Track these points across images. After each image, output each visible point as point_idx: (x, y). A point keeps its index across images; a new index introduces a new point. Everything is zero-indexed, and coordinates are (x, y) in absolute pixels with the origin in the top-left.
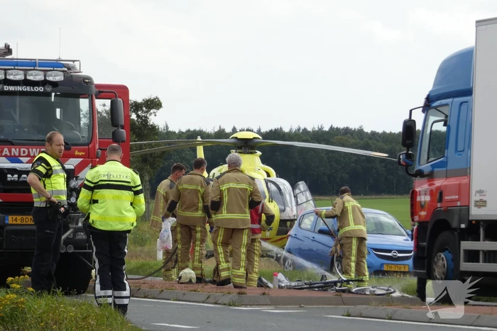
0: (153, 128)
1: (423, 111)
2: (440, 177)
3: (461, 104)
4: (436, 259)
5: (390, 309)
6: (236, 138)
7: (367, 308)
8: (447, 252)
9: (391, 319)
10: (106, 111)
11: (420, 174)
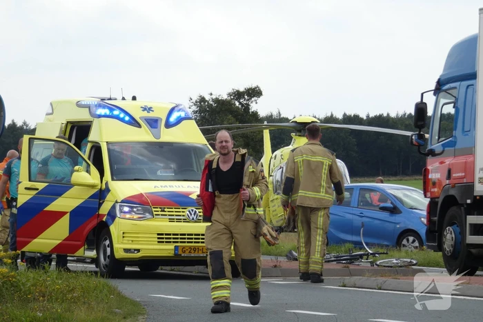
1: (435, 94)
2: (449, 156)
3: (468, 87)
4: (445, 233)
5: (380, 280)
6: (296, 122)
7: (360, 279)
8: (455, 226)
9: (380, 289)
10: (213, 99)
11: (432, 153)
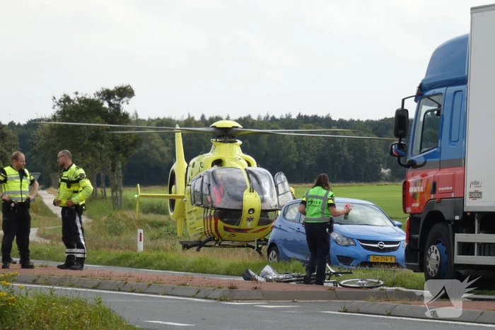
0: (126, 116)
1: (416, 101)
2: (433, 168)
3: (455, 93)
4: (429, 252)
5: (389, 305)
6: (215, 127)
7: (363, 304)
8: (440, 244)
9: (390, 315)
10: (78, 99)
11: (413, 165)
